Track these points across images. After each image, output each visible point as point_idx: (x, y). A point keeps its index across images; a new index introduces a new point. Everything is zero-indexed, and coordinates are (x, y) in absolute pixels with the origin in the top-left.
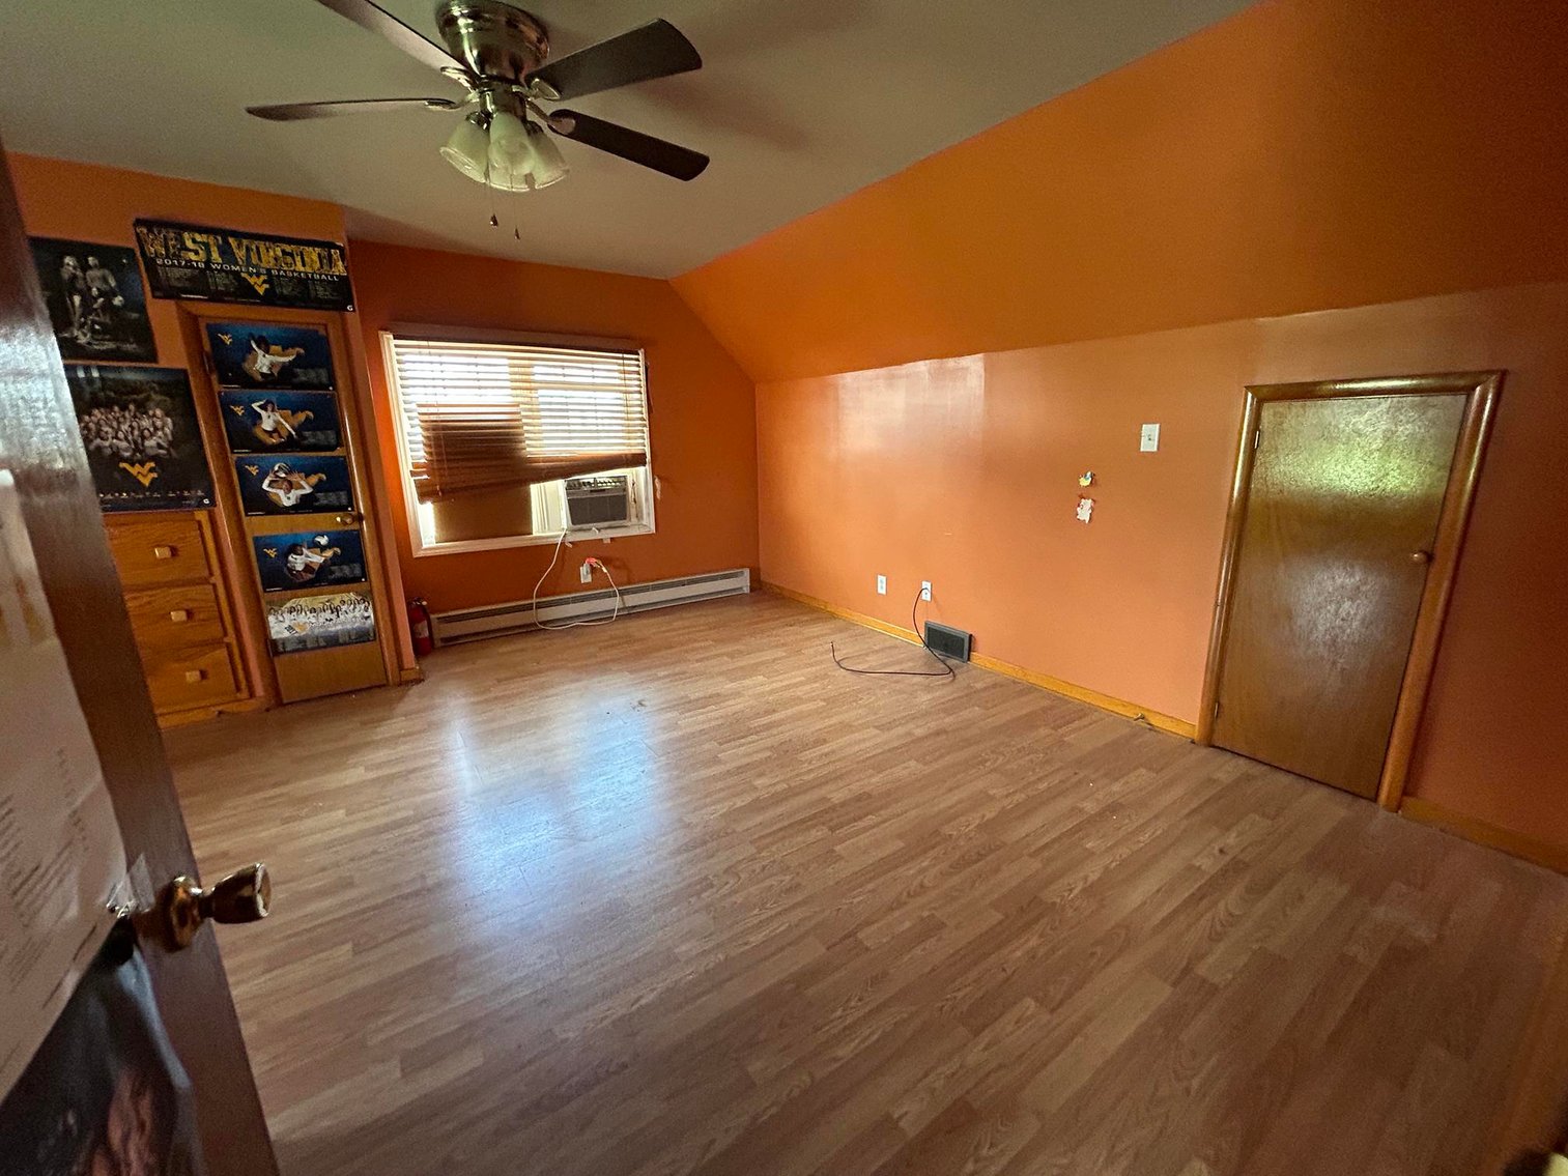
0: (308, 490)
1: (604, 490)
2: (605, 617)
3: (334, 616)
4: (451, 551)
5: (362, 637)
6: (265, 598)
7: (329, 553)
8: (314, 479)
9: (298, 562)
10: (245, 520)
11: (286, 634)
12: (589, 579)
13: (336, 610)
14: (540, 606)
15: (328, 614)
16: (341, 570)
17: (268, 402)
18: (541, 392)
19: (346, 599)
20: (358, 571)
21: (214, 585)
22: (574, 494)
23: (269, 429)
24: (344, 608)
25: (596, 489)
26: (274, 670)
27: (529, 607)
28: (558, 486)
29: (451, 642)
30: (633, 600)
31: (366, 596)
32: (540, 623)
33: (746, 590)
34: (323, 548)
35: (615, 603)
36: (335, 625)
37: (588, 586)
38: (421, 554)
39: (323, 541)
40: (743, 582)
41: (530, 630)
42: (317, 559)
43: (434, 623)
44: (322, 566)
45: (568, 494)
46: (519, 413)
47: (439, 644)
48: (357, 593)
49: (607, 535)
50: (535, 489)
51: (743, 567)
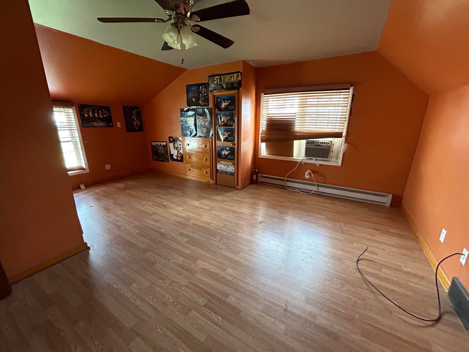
0: (227, 136)
1: (321, 146)
2: (308, 192)
3: (227, 167)
4: (269, 158)
5: (232, 174)
6: (218, 159)
7: (228, 152)
8: (228, 133)
9: (223, 153)
10: (217, 141)
11: (219, 169)
12: (308, 177)
13: (228, 166)
14: (287, 181)
15: (226, 166)
16: (230, 157)
17: (223, 115)
18: (307, 108)
19: (230, 164)
20: (233, 158)
21: (210, 155)
22: (308, 145)
23: (222, 121)
24: (229, 166)
25: (318, 145)
26: (217, 175)
27: (283, 180)
28: (304, 142)
29: (263, 183)
30: (322, 190)
31: (234, 164)
32: (287, 186)
33: (388, 205)
34: (228, 151)
35: (314, 188)
36: (227, 169)
37: (307, 179)
38: (260, 157)
39: (228, 149)
40: (387, 200)
41: (283, 187)
42: (226, 153)
43: (259, 177)
44: (227, 155)
45: (306, 146)
46: (295, 116)
47: (259, 182)
48: (232, 163)
49: (318, 163)
50: (296, 143)
51: (389, 193)
